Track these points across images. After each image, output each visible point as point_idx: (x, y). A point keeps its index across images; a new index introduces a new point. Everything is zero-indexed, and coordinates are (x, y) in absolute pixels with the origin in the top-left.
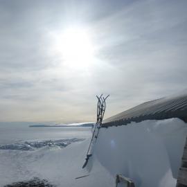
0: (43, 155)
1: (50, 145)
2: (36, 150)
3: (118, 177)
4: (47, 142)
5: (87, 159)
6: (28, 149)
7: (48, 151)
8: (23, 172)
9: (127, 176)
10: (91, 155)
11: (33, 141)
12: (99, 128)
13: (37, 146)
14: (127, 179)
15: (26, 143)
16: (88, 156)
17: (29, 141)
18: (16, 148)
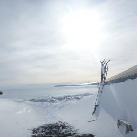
0: (64, 106)
1: (69, 99)
2: (59, 102)
3: (119, 121)
4: (67, 97)
5: (95, 108)
6: (54, 102)
7: (67, 103)
8: (51, 117)
9: (126, 120)
10: (98, 105)
11: (57, 96)
12: (103, 85)
13: (60, 99)
14: (126, 123)
15: (53, 97)
16: (96, 106)
17: (54, 97)
18: (46, 101)
